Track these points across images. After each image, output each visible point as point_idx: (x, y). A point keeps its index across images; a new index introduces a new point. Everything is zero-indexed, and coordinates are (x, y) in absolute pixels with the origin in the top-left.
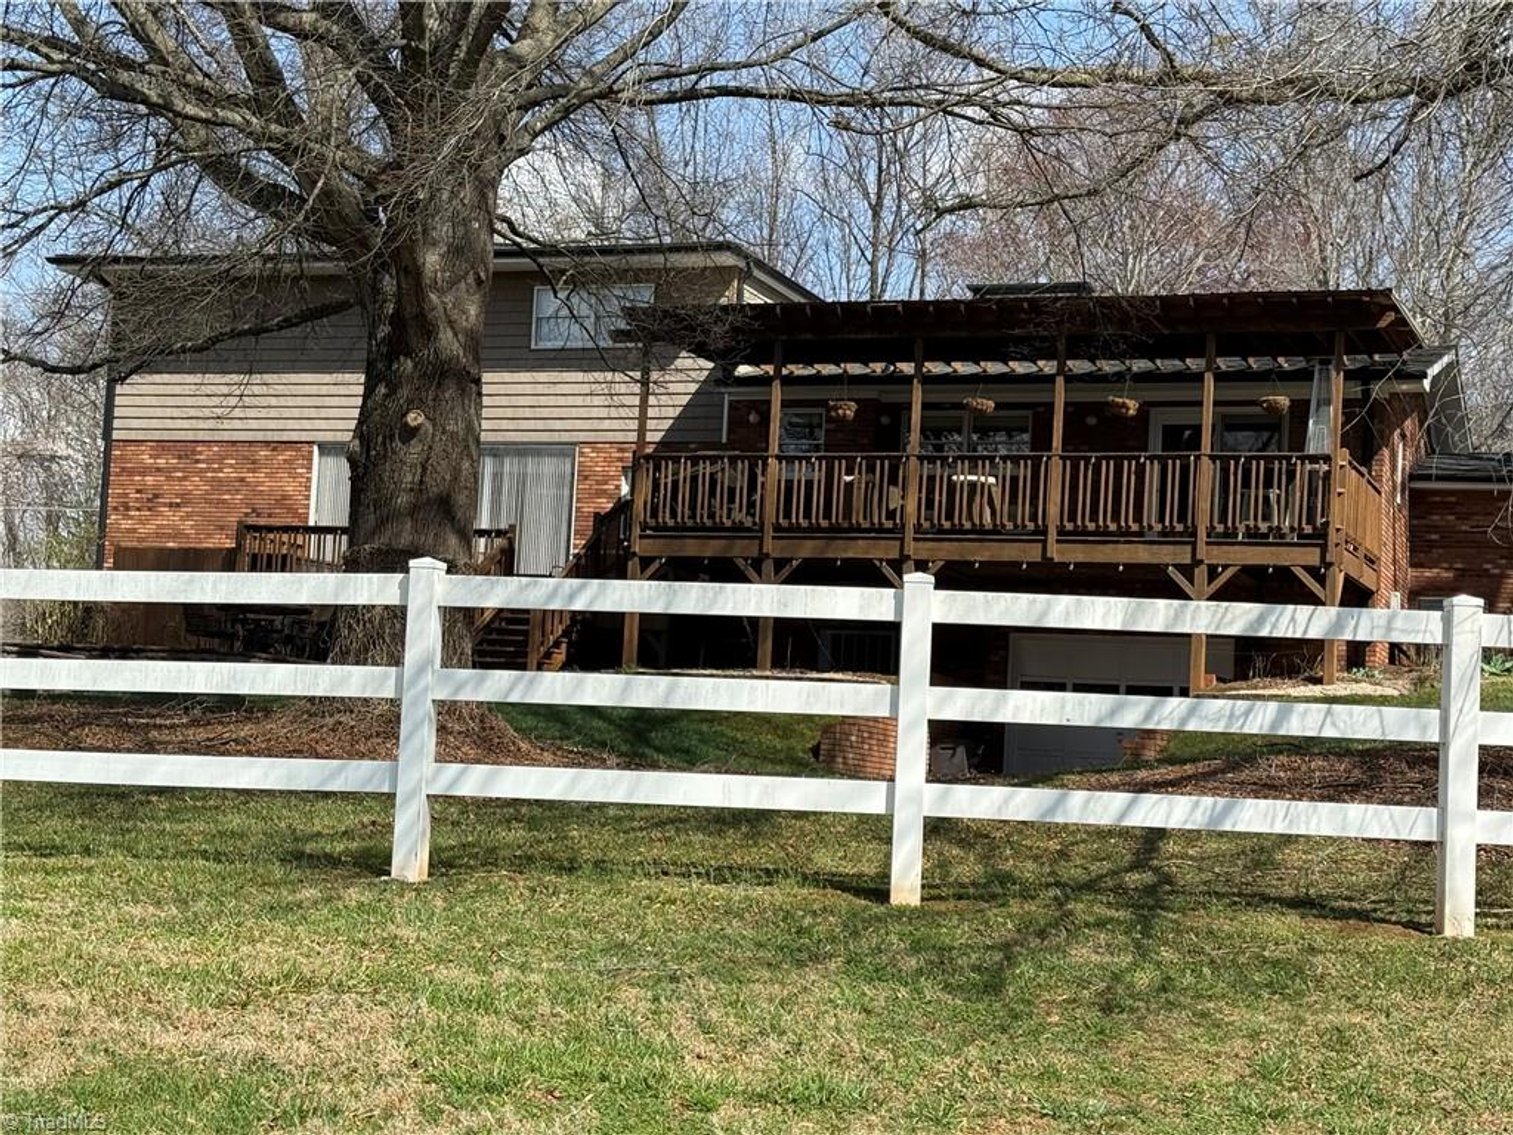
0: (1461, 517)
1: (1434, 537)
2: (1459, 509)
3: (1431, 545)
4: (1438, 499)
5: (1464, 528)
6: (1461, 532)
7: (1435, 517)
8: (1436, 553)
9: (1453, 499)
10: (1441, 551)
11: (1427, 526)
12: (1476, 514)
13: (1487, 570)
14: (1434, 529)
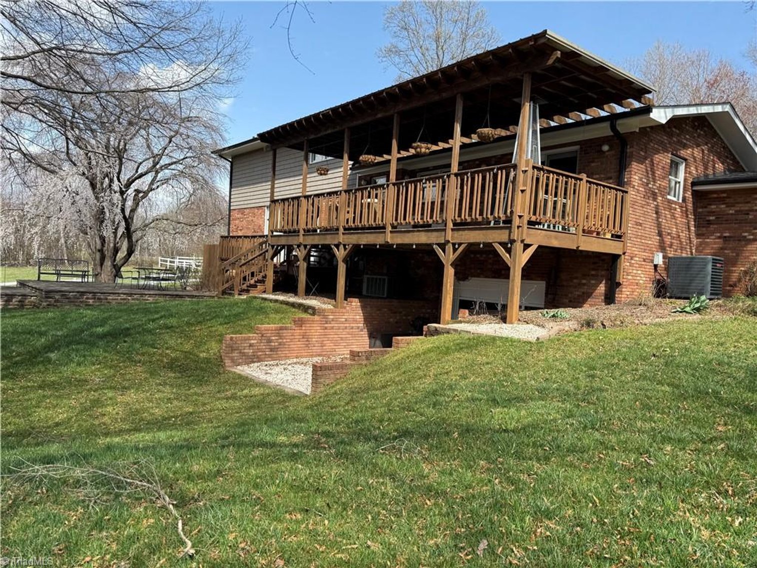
0: (729, 206)
1: (711, 218)
2: (727, 200)
3: (709, 223)
4: (715, 196)
5: (731, 212)
6: (728, 214)
7: (713, 207)
8: (712, 227)
9: (725, 195)
10: (715, 226)
11: (709, 212)
12: (738, 203)
13: (745, 237)
14: (711, 213)
